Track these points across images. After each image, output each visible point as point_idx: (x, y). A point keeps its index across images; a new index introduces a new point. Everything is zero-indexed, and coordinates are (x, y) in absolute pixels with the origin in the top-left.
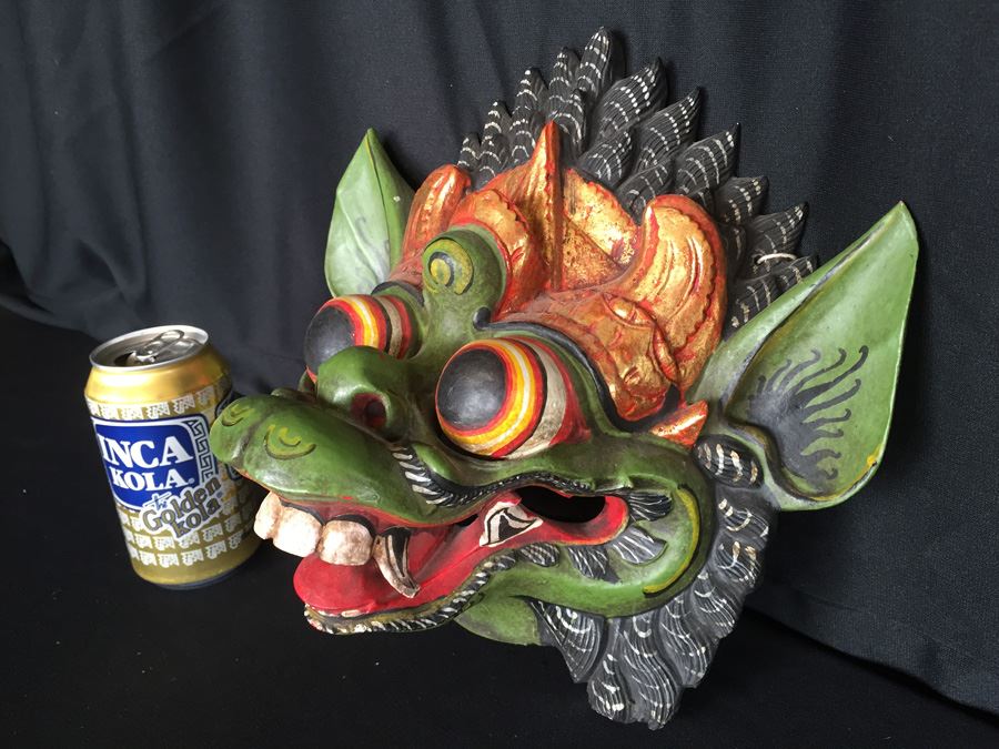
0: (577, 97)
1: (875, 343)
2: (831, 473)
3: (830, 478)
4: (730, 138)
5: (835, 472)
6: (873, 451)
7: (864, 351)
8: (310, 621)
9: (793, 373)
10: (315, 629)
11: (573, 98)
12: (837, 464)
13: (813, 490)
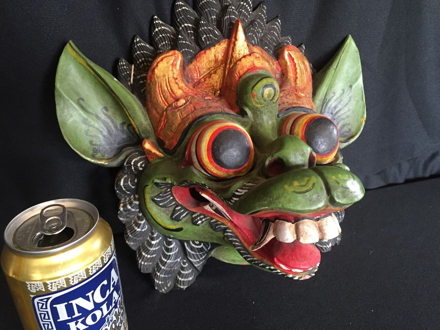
0: (233, 8)
1: (354, 83)
2: (348, 131)
3: (349, 132)
4: (280, 21)
5: (350, 130)
6: (363, 117)
7: (351, 86)
8: (302, 279)
9: (328, 103)
10: (306, 280)
11: (232, 8)
12: (350, 127)
13: (345, 139)
